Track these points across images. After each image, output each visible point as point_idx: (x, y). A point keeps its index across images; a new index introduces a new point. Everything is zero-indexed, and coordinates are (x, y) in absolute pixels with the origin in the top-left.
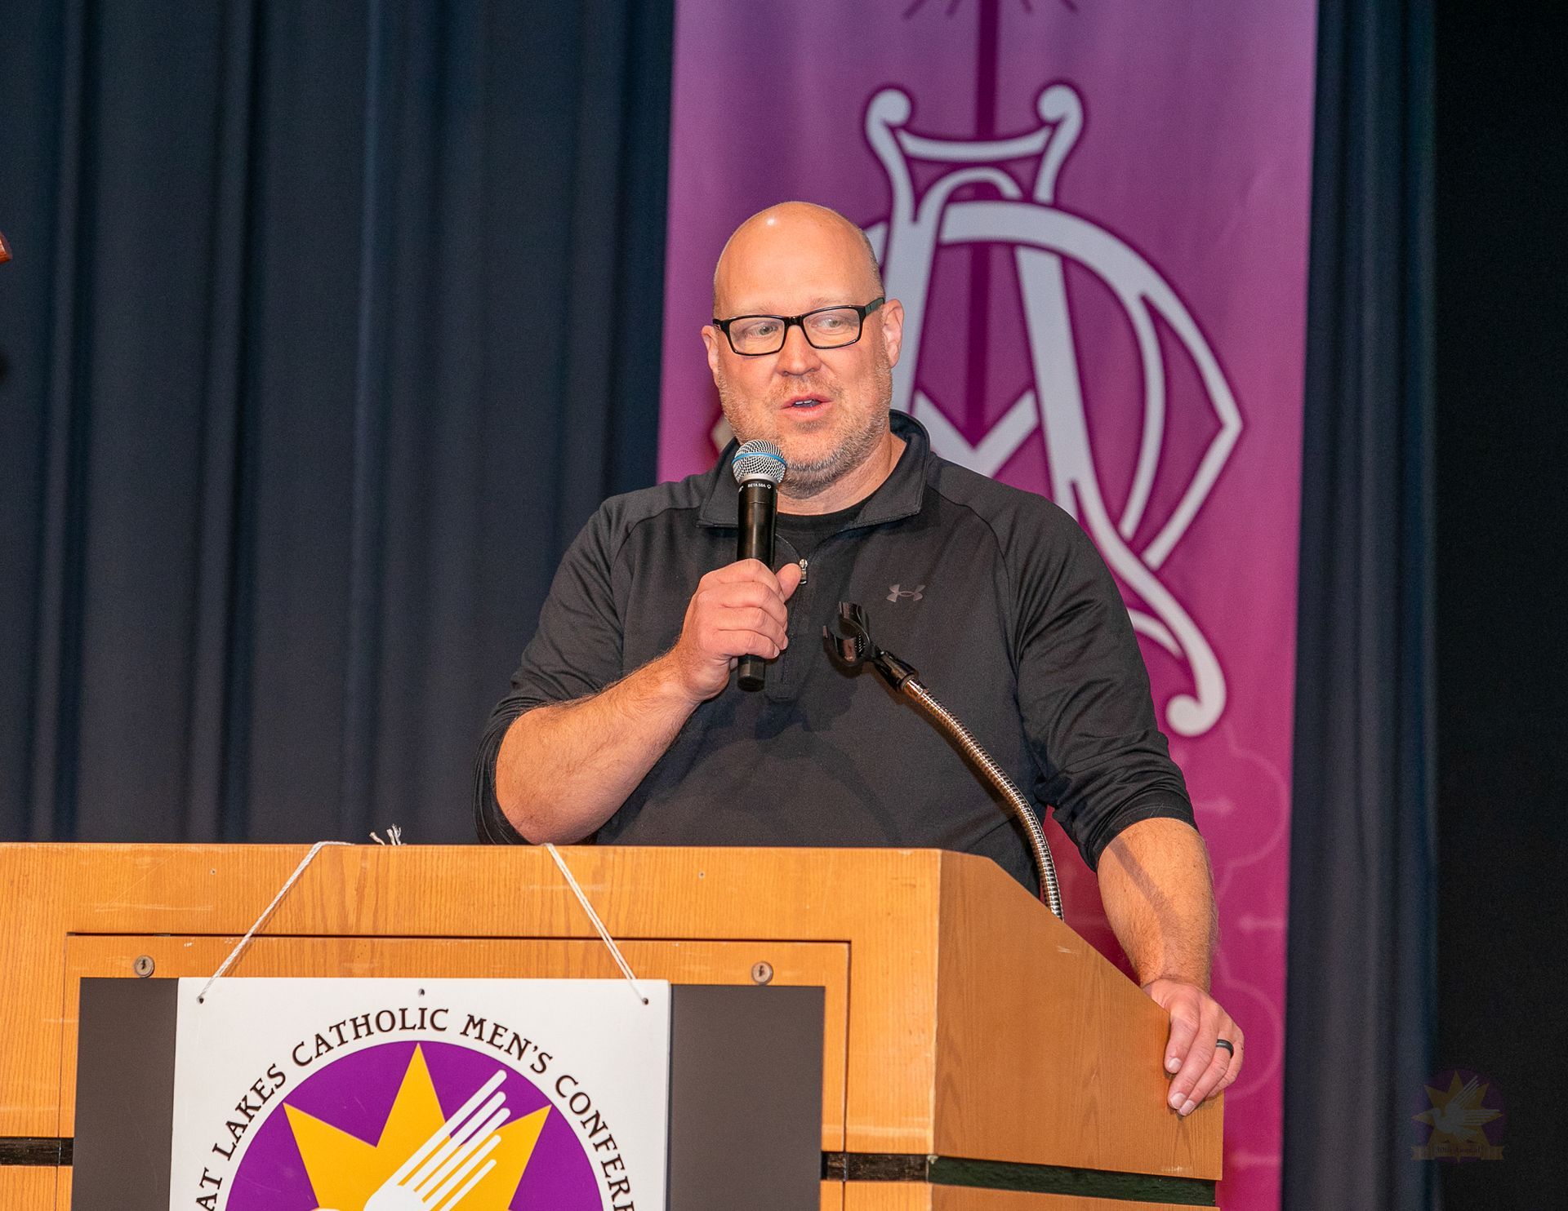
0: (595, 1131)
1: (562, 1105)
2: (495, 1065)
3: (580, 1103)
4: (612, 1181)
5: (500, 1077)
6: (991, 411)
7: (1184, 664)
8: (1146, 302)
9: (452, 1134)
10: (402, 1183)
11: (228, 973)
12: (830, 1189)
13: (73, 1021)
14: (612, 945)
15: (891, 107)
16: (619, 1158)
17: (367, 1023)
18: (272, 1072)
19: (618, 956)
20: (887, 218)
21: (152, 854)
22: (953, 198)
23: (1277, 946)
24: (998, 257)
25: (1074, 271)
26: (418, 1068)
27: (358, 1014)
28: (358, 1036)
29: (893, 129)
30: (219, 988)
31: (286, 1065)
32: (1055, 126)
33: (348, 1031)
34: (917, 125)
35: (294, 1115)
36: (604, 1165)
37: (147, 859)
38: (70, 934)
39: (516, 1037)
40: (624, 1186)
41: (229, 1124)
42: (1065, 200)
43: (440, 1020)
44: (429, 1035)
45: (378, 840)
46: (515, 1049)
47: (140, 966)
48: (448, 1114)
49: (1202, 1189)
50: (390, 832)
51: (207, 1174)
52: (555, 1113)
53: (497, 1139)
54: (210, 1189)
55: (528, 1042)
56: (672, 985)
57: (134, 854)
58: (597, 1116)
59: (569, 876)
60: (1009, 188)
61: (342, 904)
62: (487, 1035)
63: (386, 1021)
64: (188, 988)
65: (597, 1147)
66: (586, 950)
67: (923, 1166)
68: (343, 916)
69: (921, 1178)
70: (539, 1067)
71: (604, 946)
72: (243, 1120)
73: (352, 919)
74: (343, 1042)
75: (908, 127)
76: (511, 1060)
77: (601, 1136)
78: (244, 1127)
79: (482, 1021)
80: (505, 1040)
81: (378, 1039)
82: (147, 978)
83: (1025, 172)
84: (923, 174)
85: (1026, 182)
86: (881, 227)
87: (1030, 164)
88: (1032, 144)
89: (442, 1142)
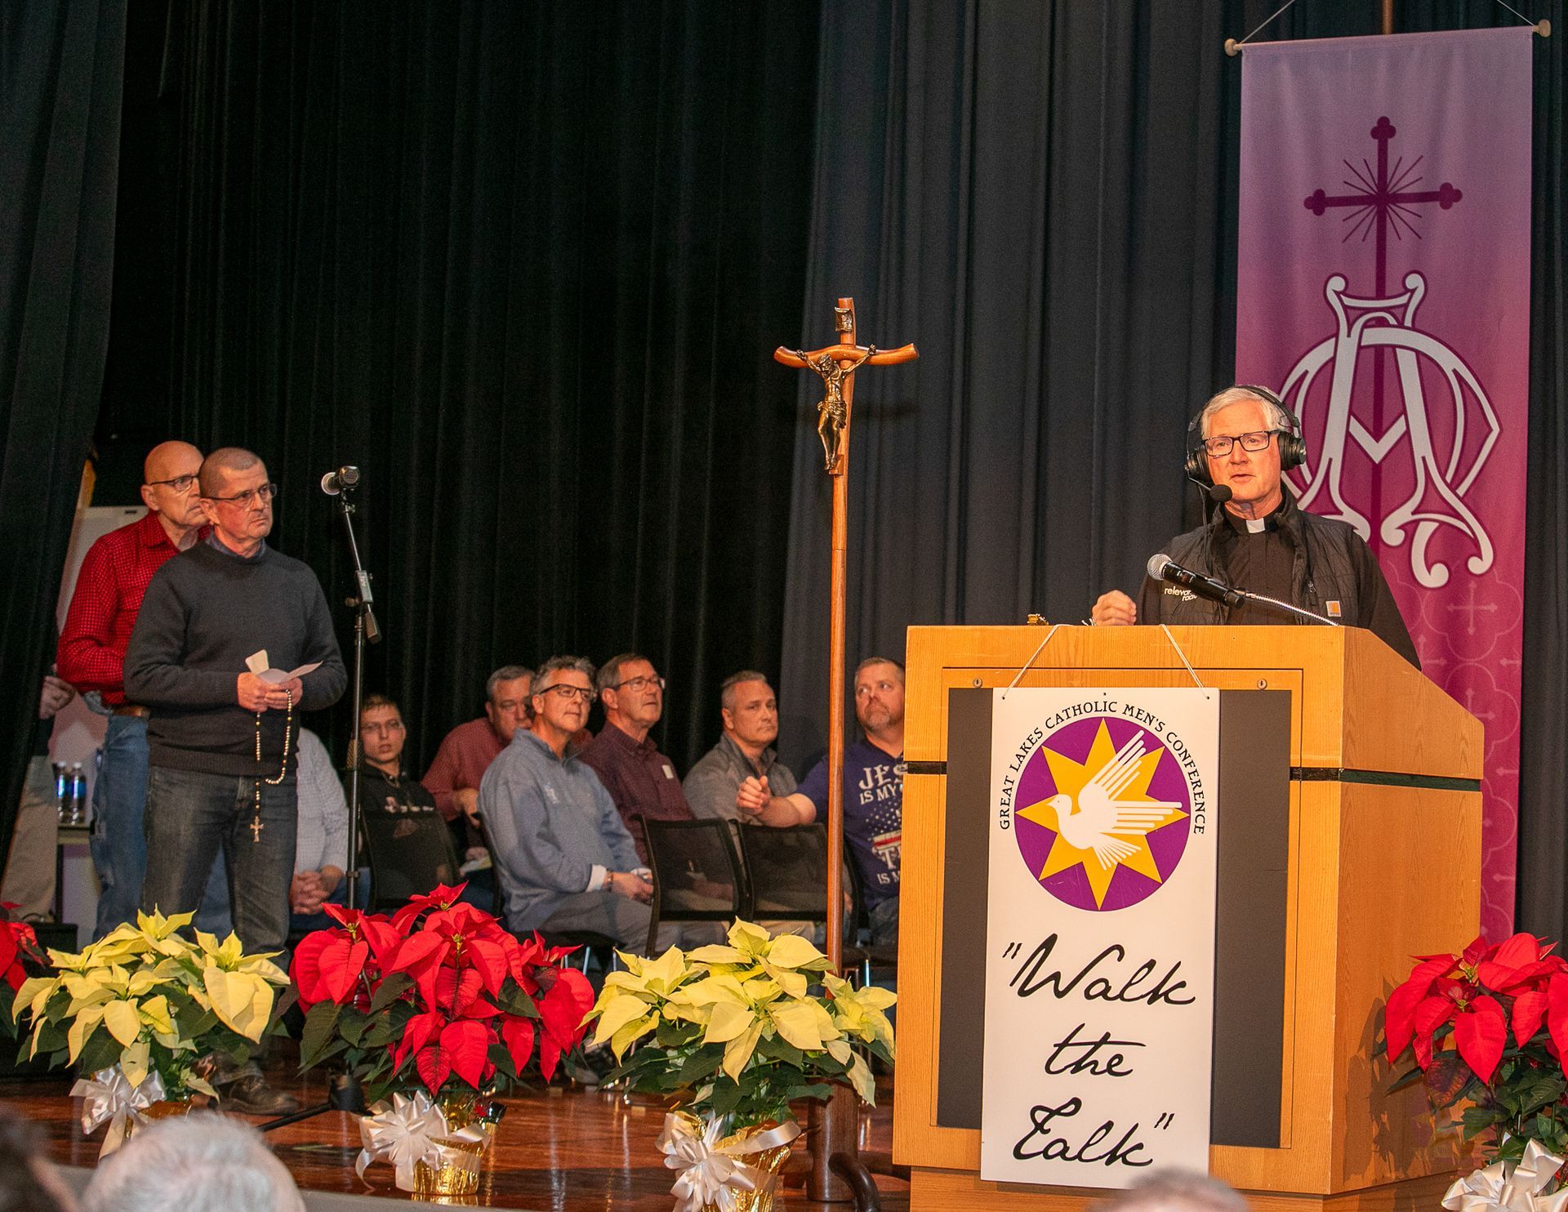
0: (1185, 758)
1: (1170, 746)
2: (1138, 728)
3: (1178, 746)
4: (1193, 781)
5: (1141, 733)
6: (1385, 425)
7: (1475, 542)
8: (1455, 371)
9: (1119, 760)
10: (1097, 783)
11: (1015, 686)
12: (1294, 784)
13: (946, 708)
14: (1191, 671)
15: (1337, 284)
16: (1196, 771)
17: (1080, 709)
18: (1037, 731)
19: (1195, 677)
20: (1336, 335)
21: (981, 630)
22: (1365, 326)
23: (1518, 672)
24: (1388, 351)
25: (1421, 357)
26: (1103, 731)
27: (1075, 704)
28: (1075, 715)
29: (1338, 293)
30: (1012, 693)
31: (1043, 728)
33: (1071, 712)
34: (1347, 292)
35: (1047, 751)
36: (1189, 774)
37: (979, 633)
38: (944, 667)
39: (1149, 715)
40: (1198, 783)
41: (1017, 755)
42: (1417, 326)
43: (1113, 707)
44: (1108, 714)
46: (1148, 720)
47: (976, 682)
48: (1117, 751)
49: (1473, 783)
51: (1008, 778)
52: (1166, 749)
53: (1140, 762)
54: (1009, 785)
55: (1154, 717)
56: (1220, 690)
58: (1186, 751)
59: (1172, 640)
60: (1392, 321)
61: (1068, 654)
62: (1135, 714)
63: (1088, 708)
64: (997, 693)
65: (1186, 765)
66: (1181, 674)
67: (1337, 773)
68: (1069, 659)
69: (1337, 779)
70: (1159, 728)
71: (1188, 672)
72: (1024, 754)
73: (1072, 660)
74: (1069, 717)
75: (1344, 293)
76: (1145, 725)
77: (1188, 761)
78: (1024, 757)
79: (1132, 708)
80: (1143, 716)
81: (1085, 716)
82: (979, 688)
83: (1399, 312)
84: (1352, 315)
85: (1400, 318)
86: (1334, 340)
87: (1402, 309)
88: (1403, 300)
89: (1116, 763)
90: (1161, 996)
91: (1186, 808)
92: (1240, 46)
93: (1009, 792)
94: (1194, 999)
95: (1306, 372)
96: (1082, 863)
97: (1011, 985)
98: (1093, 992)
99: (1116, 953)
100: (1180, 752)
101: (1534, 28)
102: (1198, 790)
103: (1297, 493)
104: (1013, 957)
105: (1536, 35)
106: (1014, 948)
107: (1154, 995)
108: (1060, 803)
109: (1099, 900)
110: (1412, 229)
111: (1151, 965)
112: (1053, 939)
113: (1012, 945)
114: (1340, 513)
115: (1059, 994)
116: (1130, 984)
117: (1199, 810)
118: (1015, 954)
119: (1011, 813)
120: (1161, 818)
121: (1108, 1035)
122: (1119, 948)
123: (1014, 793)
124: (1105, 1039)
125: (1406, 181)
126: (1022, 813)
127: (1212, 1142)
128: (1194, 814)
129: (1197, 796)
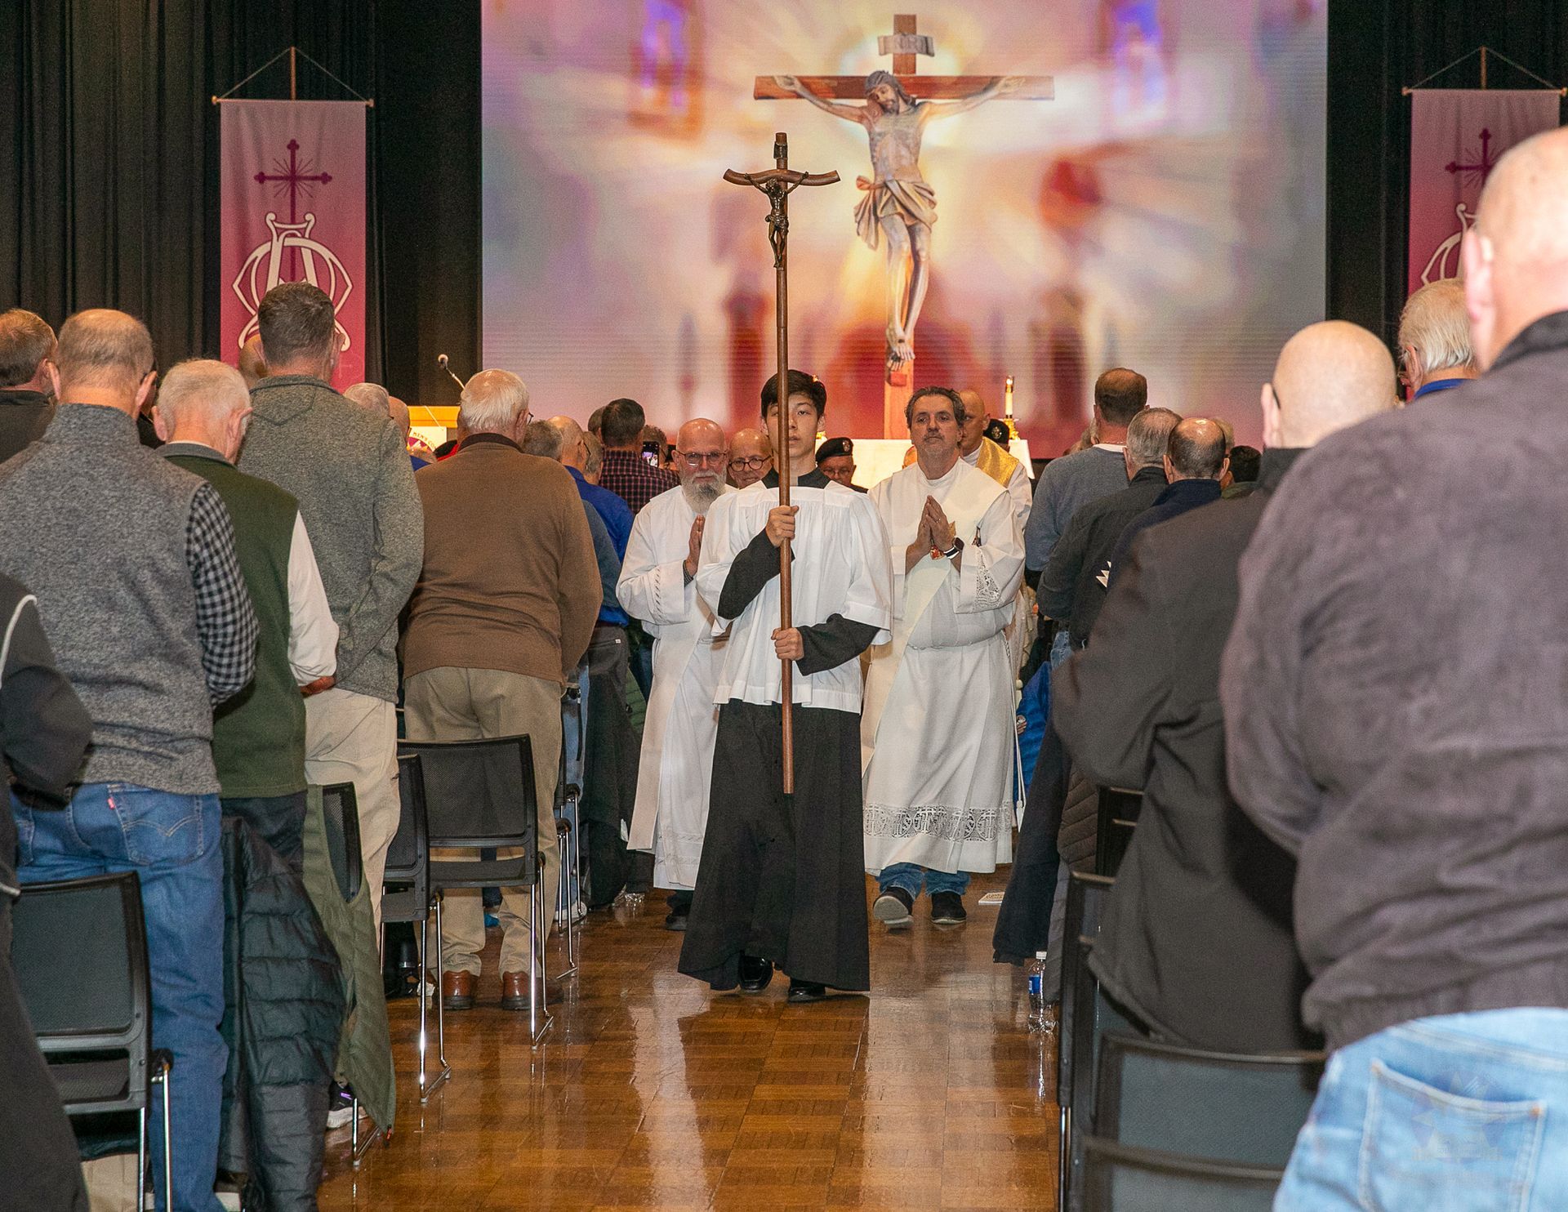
8: (330, 260)
14: (437, 422)
15: (271, 216)
20: (272, 240)
22: (286, 236)
24: (297, 250)
25: (314, 252)
29: (272, 221)
42: (312, 237)
60: (299, 235)
75: (275, 221)
83: (302, 231)
84: (279, 231)
85: (303, 233)
86: (269, 243)
87: (304, 230)
88: (304, 225)
92: (220, 100)
95: (256, 258)
101: (365, 103)
103: (253, 313)
105: (367, 106)
110: (308, 193)
125: (304, 170)
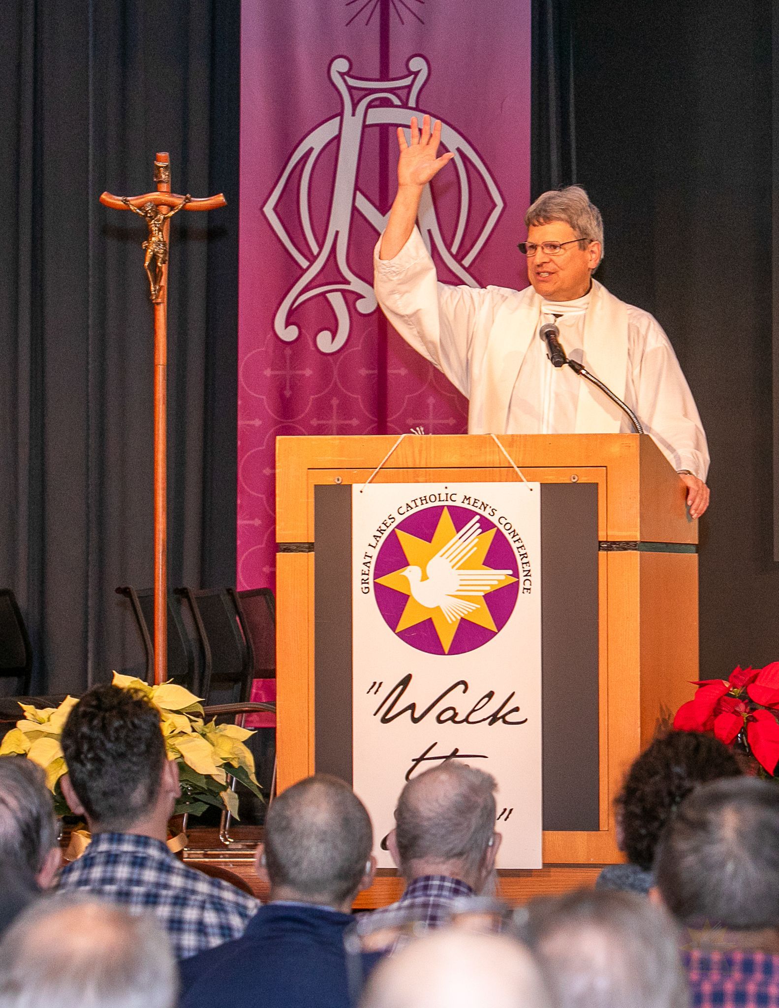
0: (514, 536)
1: (501, 528)
2: (477, 514)
3: (508, 527)
4: (521, 553)
5: (477, 518)
6: (390, 199)
8: (460, 151)
9: (460, 538)
10: (441, 556)
11: (371, 482)
12: (602, 554)
13: (312, 500)
14: (517, 469)
15: (341, 65)
16: (523, 546)
17: (425, 499)
18: (390, 517)
19: (520, 474)
20: (341, 114)
22: (370, 106)
24: (392, 130)
26: (446, 515)
27: (422, 496)
28: (422, 504)
29: (342, 75)
30: (369, 488)
31: (396, 515)
32: (416, 74)
33: (418, 502)
34: (351, 73)
35: (399, 533)
36: (518, 548)
37: (338, 441)
38: (309, 469)
39: (483, 504)
40: (526, 556)
41: (374, 536)
42: (421, 107)
43: (453, 498)
44: (450, 503)
45: (414, 431)
46: (483, 508)
47: (336, 481)
48: (458, 531)
50: (418, 429)
51: (367, 554)
52: (498, 530)
53: (476, 540)
54: (368, 559)
55: (487, 505)
56: (541, 484)
57: (332, 439)
58: (514, 531)
59: (500, 445)
60: (397, 102)
61: (413, 457)
62: (472, 502)
63: (433, 498)
64: (356, 488)
65: (515, 542)
66: (508, 471)
67: (636, 545)
68: (415, 461)
69: (636, 550)
70: (492, 514)
71: (514, 471)
72: (379, 534)
73: (417, 461)
74: (417, 506)
75: (348, 73)
76: (481, 512)
77: (516, 538)
78: (380, 537)
79: (470, 498)
80: (479, 504)
81: (430, 505)
82: (339, 484)
83: (403, 94)
84: (357, 96)
85: (404, 98)
86: (338, 118)
87: (406, 90)
88: (407, 82)
89: (457, 541)
90: (499, 718)
91: (516, 574)
93: (368, 565)
94: (526, 720)
95: (311, 150)
96: (430, 619)
97: (375, 715)
98: (443, 718)
99: (462, 687)
100: (510, 531)
102: (525, 560)
103: (304, 263)
104: (375, 693)
106: (376, 686)
107: (494, 718)
108: (411, 573)
109: (446, 647)
110: (415, 15)
111: (490, 695)
112: (408, 678)
113: (375, 683)
114: (348, 283)
115: (415, 720)
116: (473, 711)
117: (526, 576)
118: (377, 691)
119: (371, 581)
120: (496, 583)
121: (457, 750)
122: (464, 683)
123: (372, 566)
124: (455, 754)
126: (379, 581)
127: (545, 828)
128: (522, 579)
129: (524, 565)
